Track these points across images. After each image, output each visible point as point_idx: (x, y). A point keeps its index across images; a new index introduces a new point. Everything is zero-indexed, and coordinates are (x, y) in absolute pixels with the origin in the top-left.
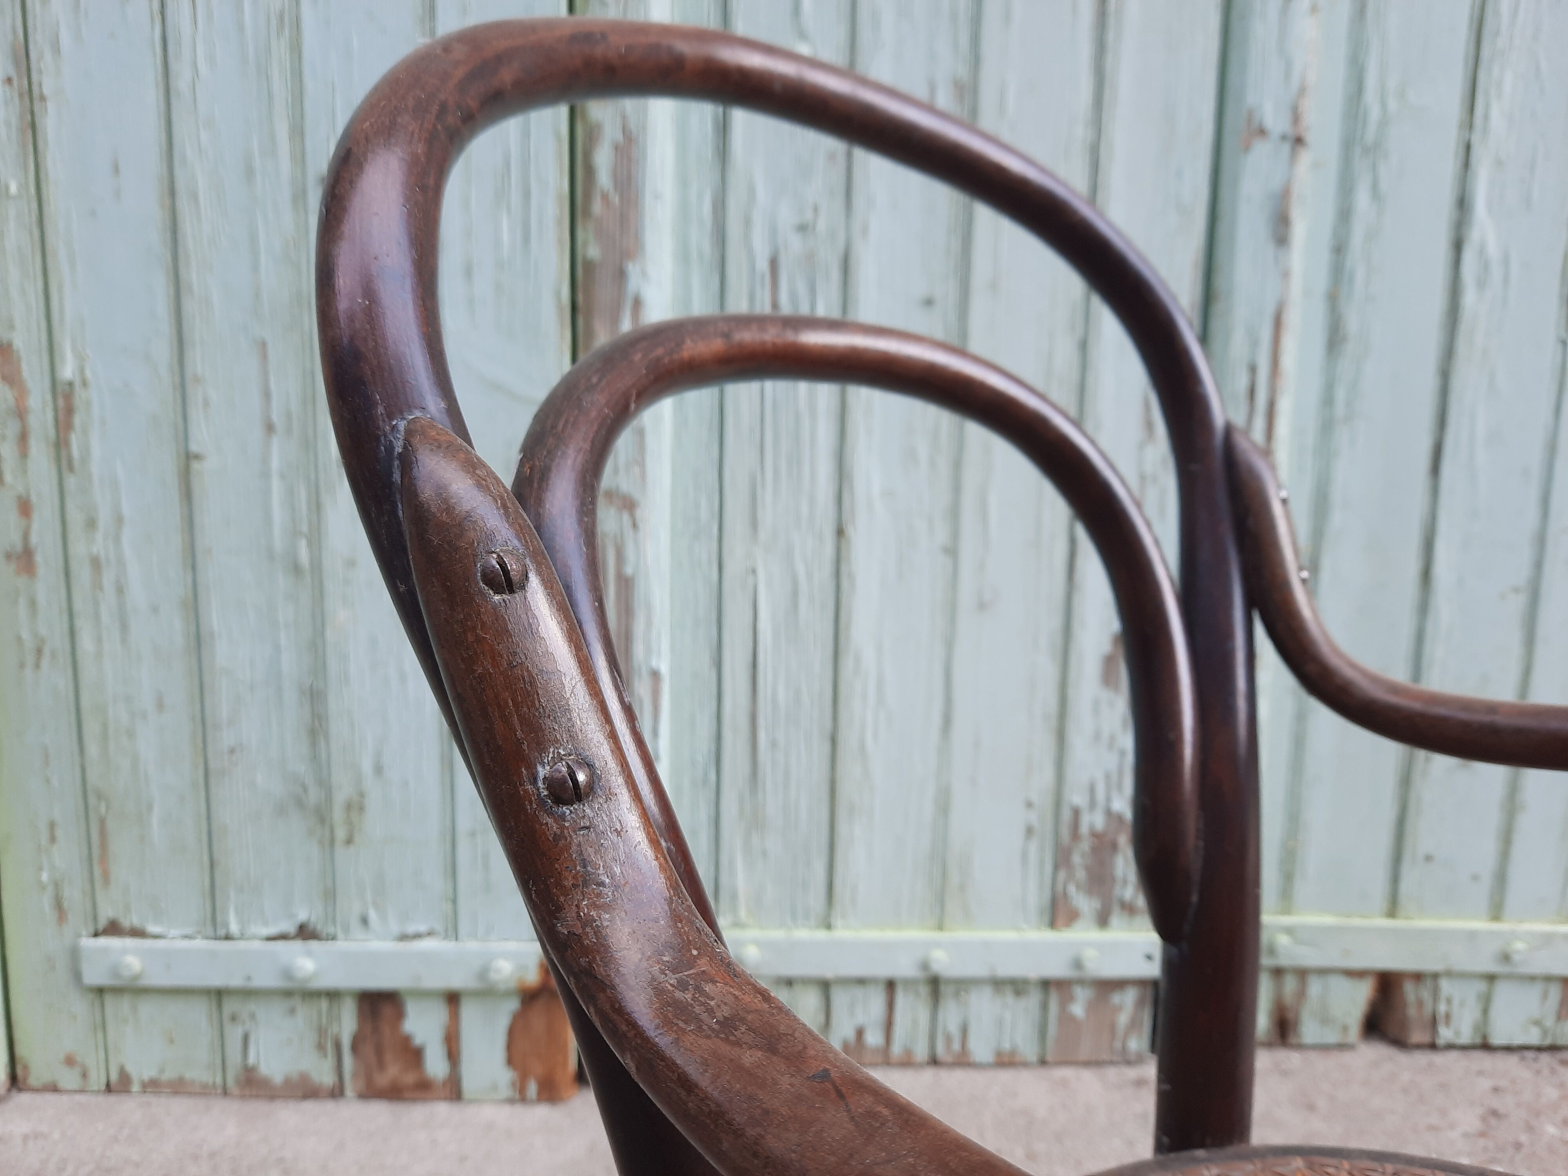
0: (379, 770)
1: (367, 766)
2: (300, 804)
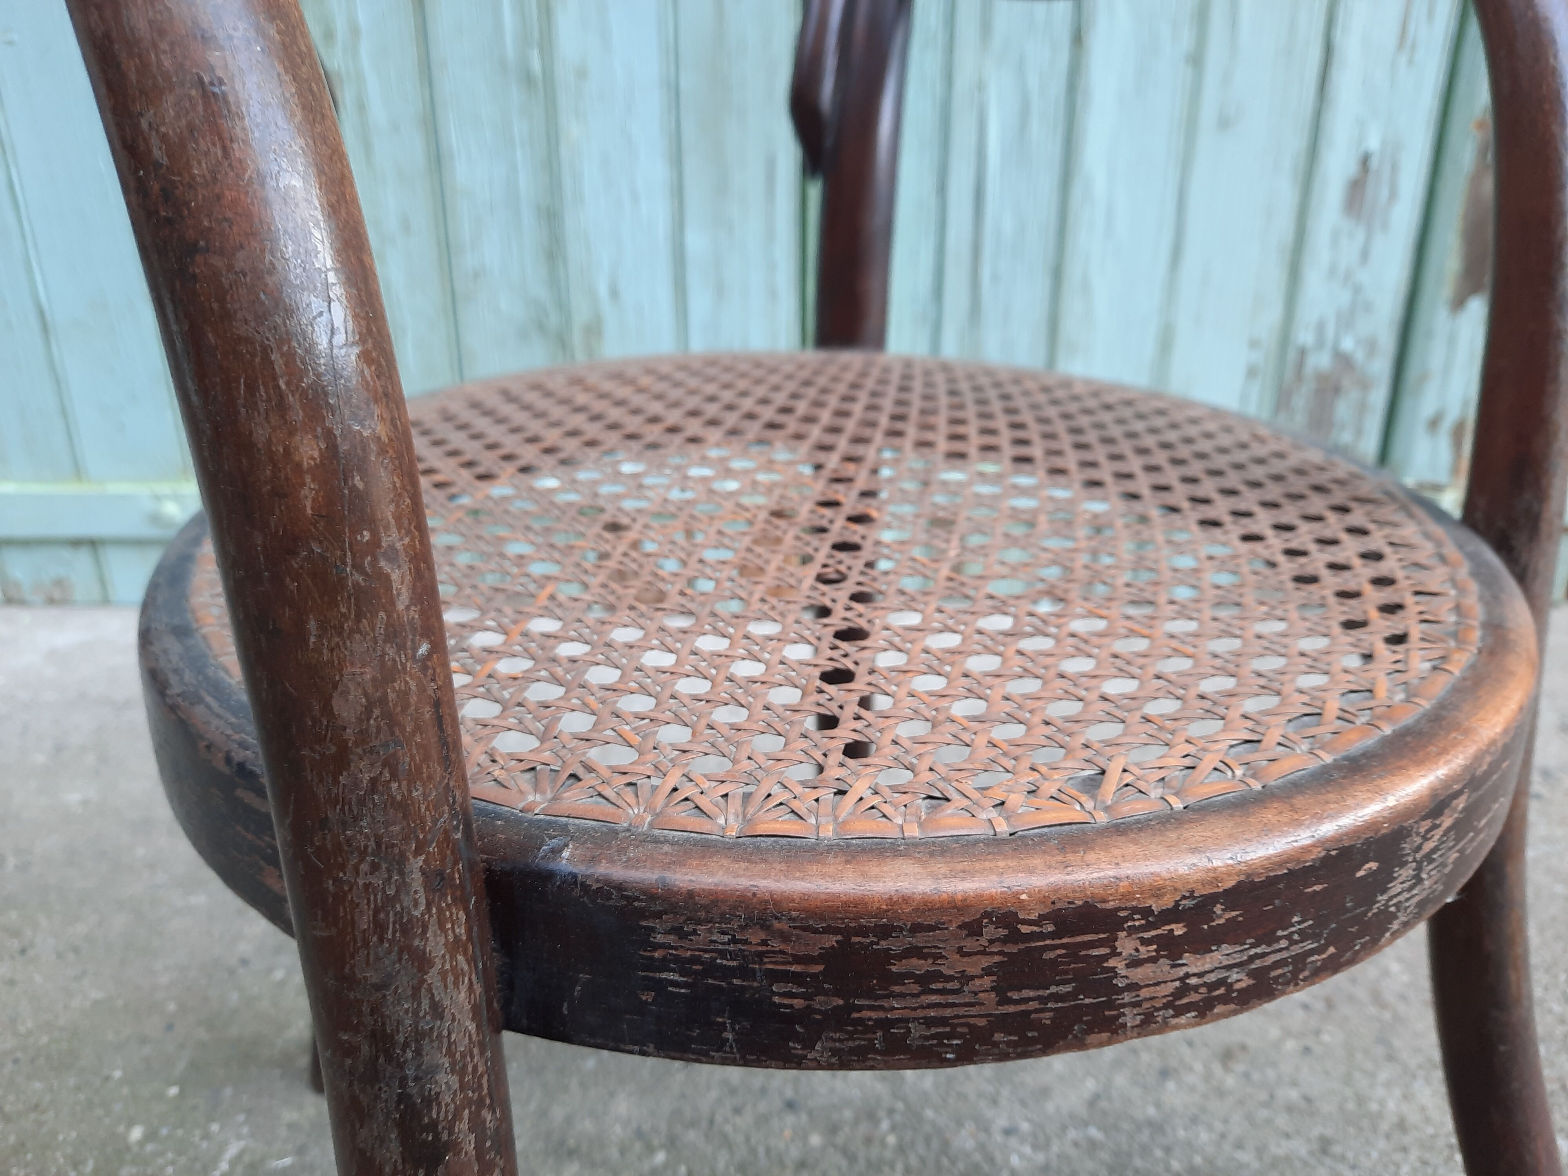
0: (614, 293)
1: (603, 289)
2: (541, 328)
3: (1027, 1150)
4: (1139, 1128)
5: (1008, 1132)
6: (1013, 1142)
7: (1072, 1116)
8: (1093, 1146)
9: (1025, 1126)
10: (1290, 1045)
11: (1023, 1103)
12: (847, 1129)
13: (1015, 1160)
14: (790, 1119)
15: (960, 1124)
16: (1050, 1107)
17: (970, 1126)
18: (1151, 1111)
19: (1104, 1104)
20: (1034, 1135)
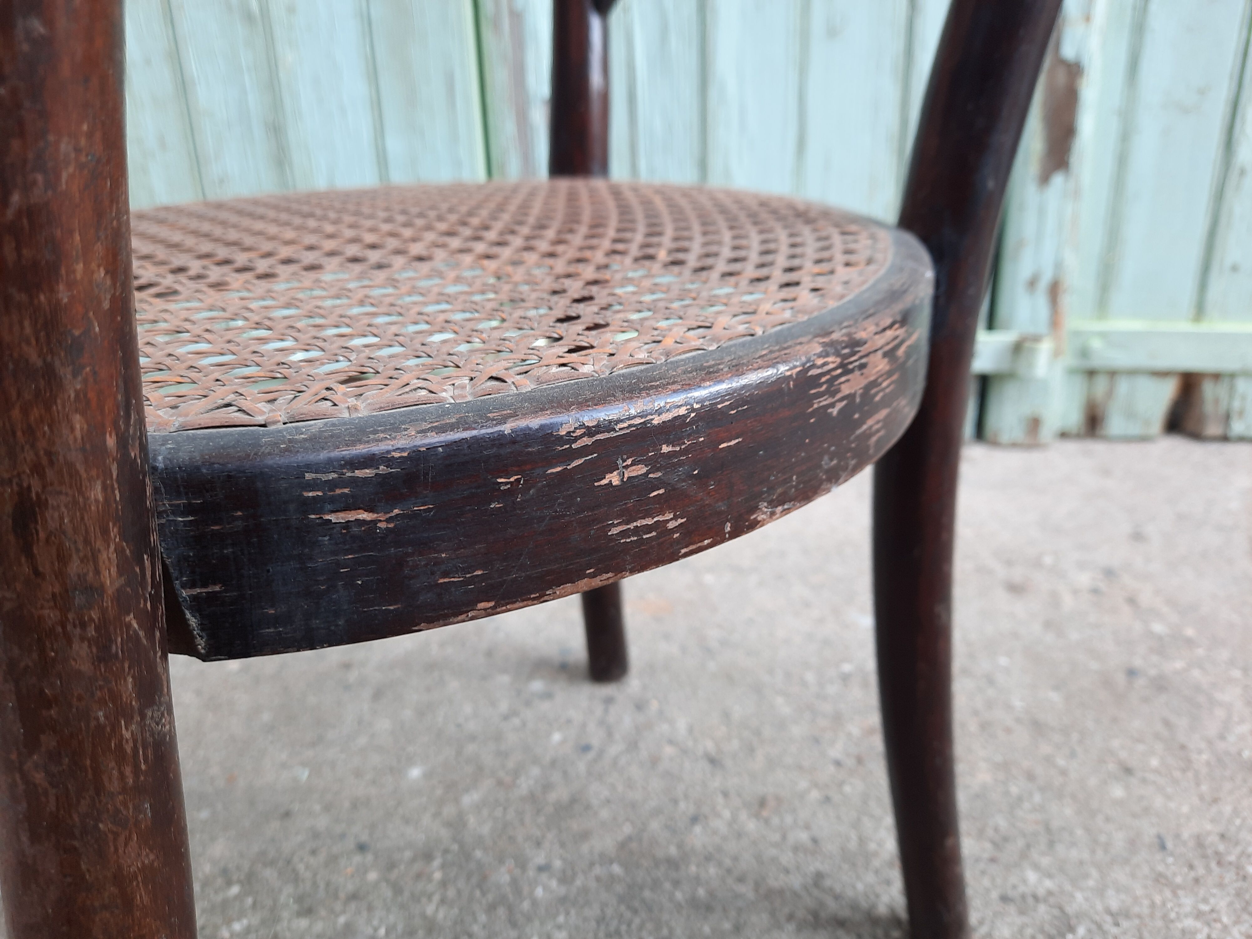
3: (554, 884)
4: (657, 863)
5: (541, 869)
6: (544, 877)
7: (602, 855)
8: (612, 879)
9: (558, 864)
10: (815, 795)
11: (563, 845)
12: (402, 867)
13: (539, 892)
14: (357, 859)
15: (501, 861)
16: (585, 848)
17: (510, 863)
18: (673, 851)
19: (634, 845)
20: (564, 871)
